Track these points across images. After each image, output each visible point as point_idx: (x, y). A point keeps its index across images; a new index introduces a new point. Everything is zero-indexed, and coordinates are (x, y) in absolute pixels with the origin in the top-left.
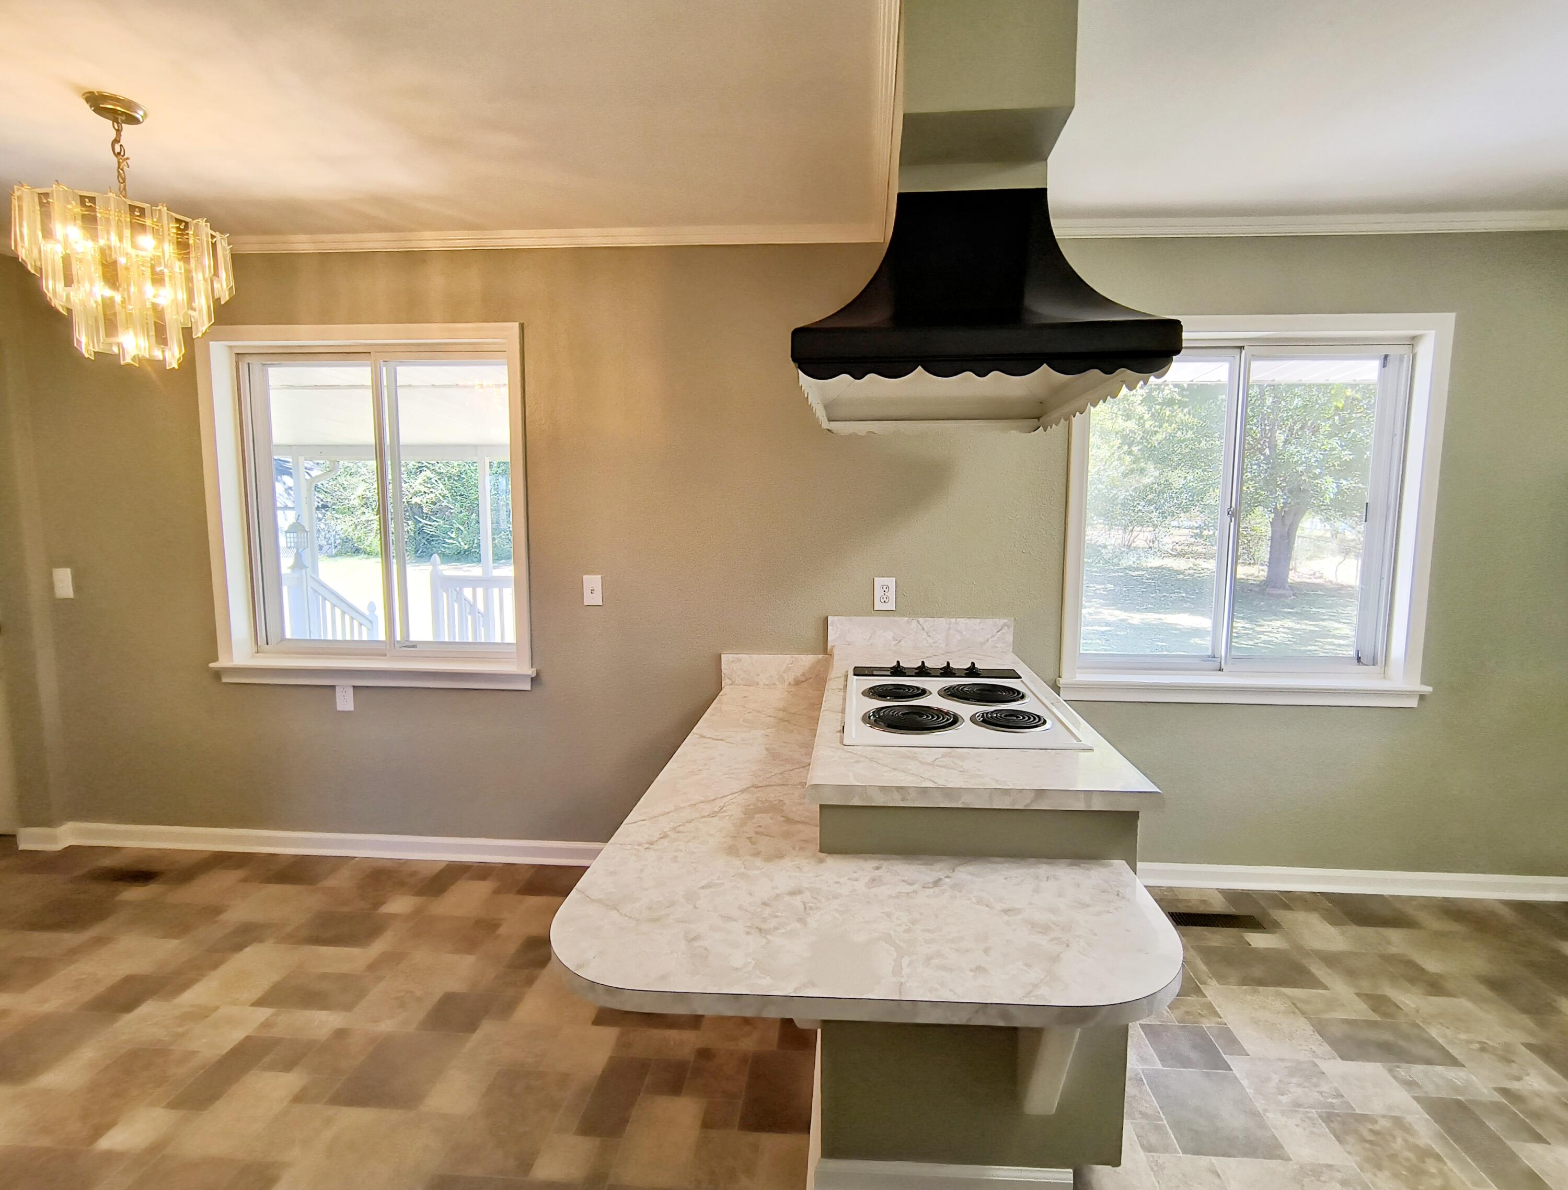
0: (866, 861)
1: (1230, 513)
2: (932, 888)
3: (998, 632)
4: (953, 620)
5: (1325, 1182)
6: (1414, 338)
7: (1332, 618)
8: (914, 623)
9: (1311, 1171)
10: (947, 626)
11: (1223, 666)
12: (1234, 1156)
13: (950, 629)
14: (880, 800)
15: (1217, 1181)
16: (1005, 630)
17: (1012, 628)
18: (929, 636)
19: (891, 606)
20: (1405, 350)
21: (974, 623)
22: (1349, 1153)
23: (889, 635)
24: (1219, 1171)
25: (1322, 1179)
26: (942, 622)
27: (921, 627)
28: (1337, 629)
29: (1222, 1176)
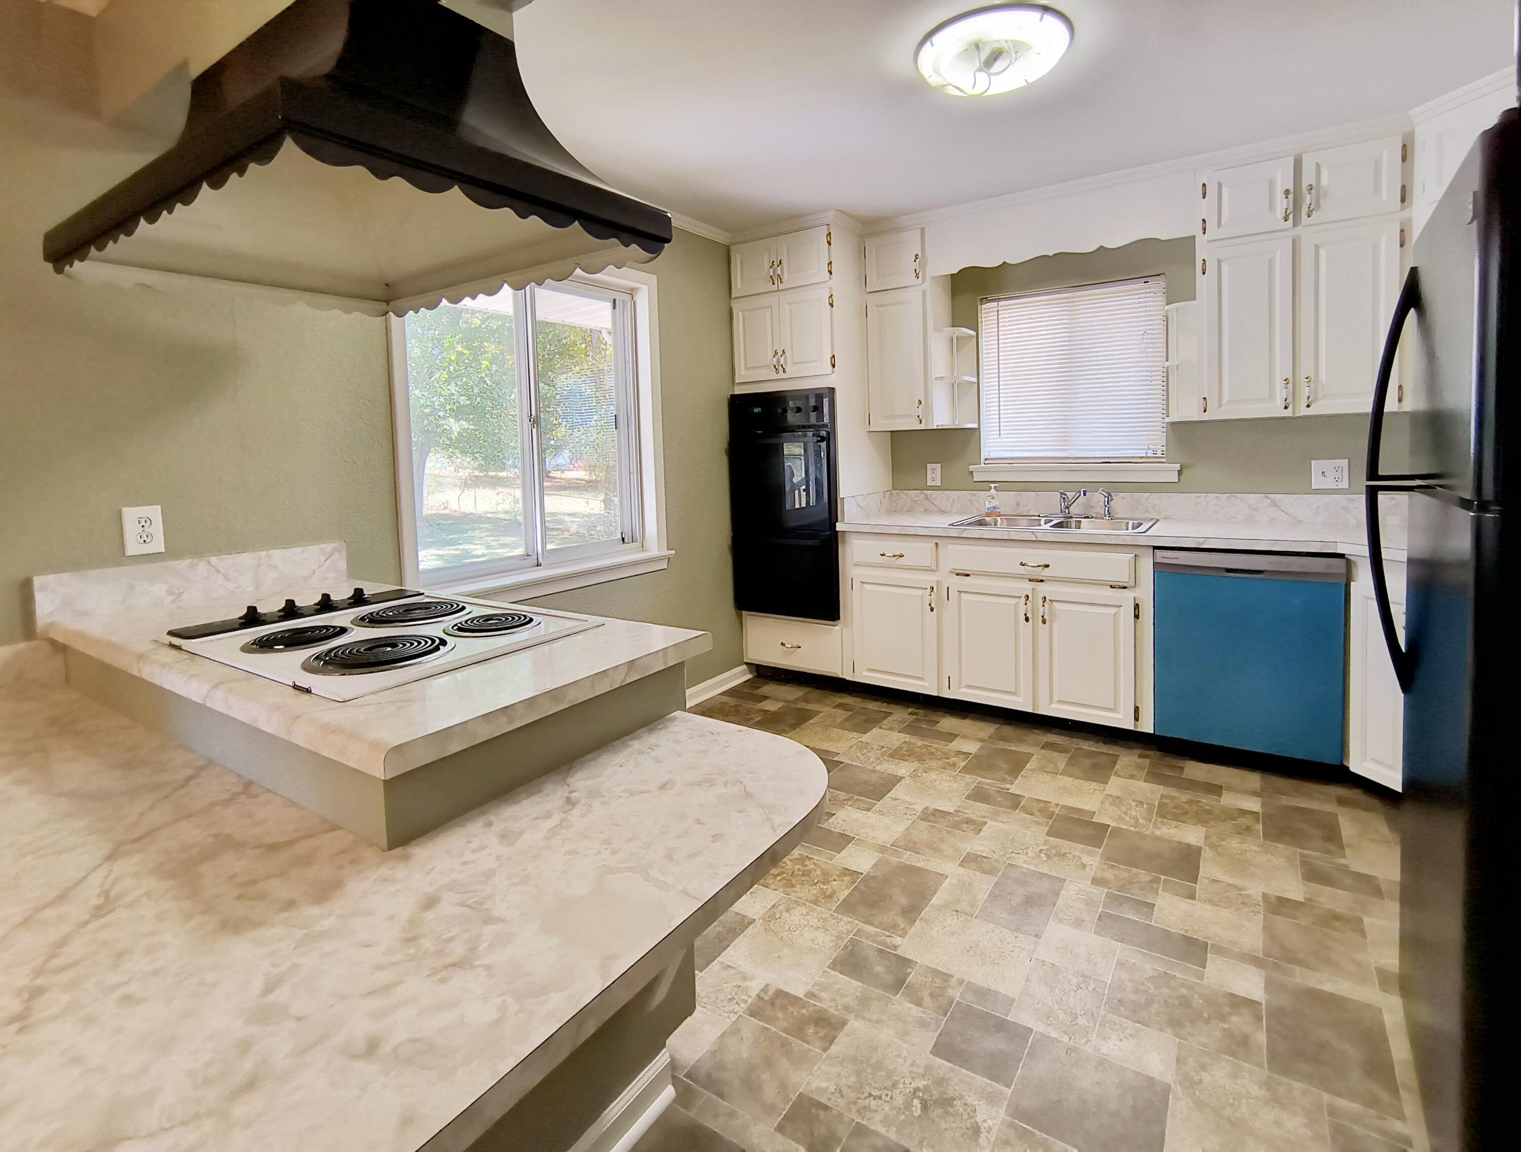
0: (463, 826)
1: (532, 420)
2: (572, 809)
3: (326, 560)
4: (264, 553)
5: (780, 918)
6: (632, 289)
7: (470, 541)
8: (202, 567)
9: (769, 917)
10: (256, 562)
11: (540, 561)
12: (728, 946)
13: (259, 565)
14: (485, 733)
15: (733, 972)
16: (336, 556)
17: (344, 553)
18: (228, 580)
19: (158, 545)
20: (627, 298)
21: (296, 553)
22: (775, 890)
23: (160, 589)
24: (730, 964)
25: (777, 917)
26: (247, 558)
27: (213, 570)
28: (474, 550)
29: (732, 965)
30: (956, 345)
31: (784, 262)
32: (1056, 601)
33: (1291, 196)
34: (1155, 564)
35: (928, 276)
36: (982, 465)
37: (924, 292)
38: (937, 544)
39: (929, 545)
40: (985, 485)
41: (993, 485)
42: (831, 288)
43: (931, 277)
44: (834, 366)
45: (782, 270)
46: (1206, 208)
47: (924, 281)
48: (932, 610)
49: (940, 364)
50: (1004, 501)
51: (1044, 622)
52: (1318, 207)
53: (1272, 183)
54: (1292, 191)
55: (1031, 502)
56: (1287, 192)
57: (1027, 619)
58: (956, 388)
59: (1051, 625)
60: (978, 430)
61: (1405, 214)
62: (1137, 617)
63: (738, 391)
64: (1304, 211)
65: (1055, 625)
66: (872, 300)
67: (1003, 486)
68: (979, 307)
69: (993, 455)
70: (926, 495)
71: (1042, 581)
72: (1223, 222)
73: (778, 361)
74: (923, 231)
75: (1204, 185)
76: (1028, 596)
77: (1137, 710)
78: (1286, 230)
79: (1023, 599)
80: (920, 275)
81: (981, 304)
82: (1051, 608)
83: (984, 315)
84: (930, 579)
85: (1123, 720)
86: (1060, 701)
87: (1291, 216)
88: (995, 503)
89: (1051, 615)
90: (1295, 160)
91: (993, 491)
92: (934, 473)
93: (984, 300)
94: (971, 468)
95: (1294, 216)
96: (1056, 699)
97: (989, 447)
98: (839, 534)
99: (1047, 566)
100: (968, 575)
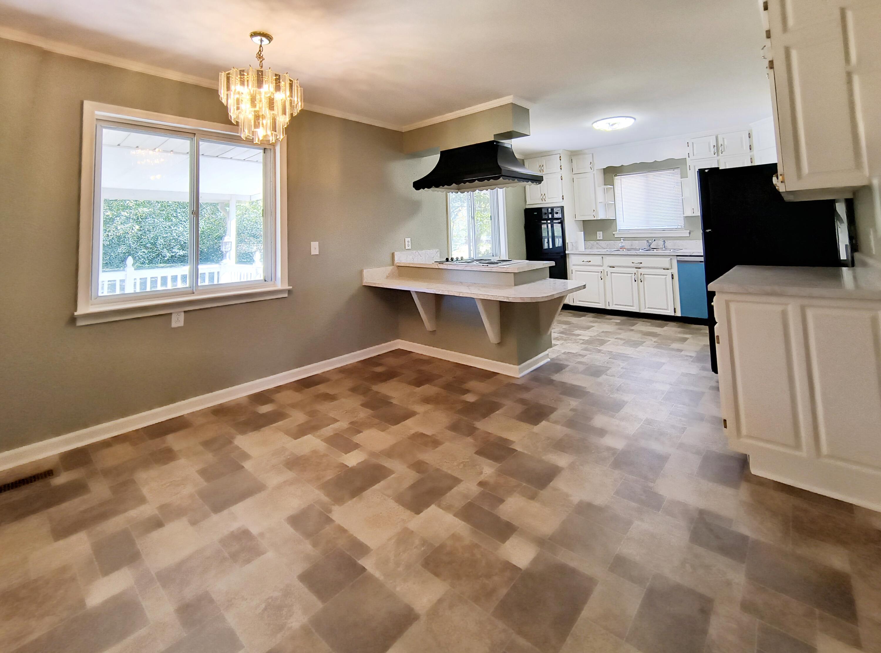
30: (605, 191)
31: (544, 166)
32: (645, 274)
33: (715, 147)
34: (678, 261)
35: (595, 169)
36: (618, 232)
37: (594, 174)
38: (602, 257)
39: (600, 257)
40: (619, 239)
41: (622, 239)
42: (561, 174)
43: (597, 170)
44: (563, 199)
45: (544, 168)
46: (689, 150)
47: (594, 171)
48: (602, 279)
49: (600, 197)
50: (627, 244)
51: (641, 281)
52: (724, 150)
53: (709, 143)
54: (716, 146)
55: (636, 244)
56: (714, 146)
57: (635, 281)
58: (607, 206)
59: (644, 283)
60: (616, 219)
61: (752, 153)
62: (673, 278)
63: (528, 207)
64: (720, 152)
65: (645, 283)
66: (575, 176)
67: (625, 239)
68: (614, 177)
69: (621, 229)
70: (597, 243)
71: (640, 268)
72: (695, 154)
73: (543, 197)
74: (593, 154)
75: (688, 143)
76: (635, 273)
77: (675, 309)
78: (715, 157)
79: (634, 274)
80: (592, 169)
81: (615, 177)
82: (644, 277)
83: (616, 181)
84: (600, 269)
85: (670, 312)
86: (648, 308)
87: (716, 154)
88: (623, 244)
89: (644, 280)
90: (716, 137)
91: (622, 240)
92: (600, 235)
93: (616, 175)
94: (614, 233)
95: (717, 153)
96: (647, 307)
97: (620, 226)
98: (567, 255)
99: (641, 263)
100: (614, 267)
